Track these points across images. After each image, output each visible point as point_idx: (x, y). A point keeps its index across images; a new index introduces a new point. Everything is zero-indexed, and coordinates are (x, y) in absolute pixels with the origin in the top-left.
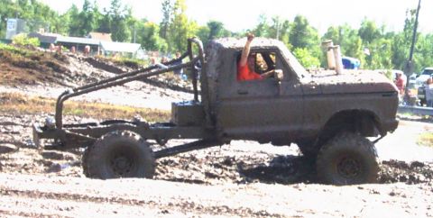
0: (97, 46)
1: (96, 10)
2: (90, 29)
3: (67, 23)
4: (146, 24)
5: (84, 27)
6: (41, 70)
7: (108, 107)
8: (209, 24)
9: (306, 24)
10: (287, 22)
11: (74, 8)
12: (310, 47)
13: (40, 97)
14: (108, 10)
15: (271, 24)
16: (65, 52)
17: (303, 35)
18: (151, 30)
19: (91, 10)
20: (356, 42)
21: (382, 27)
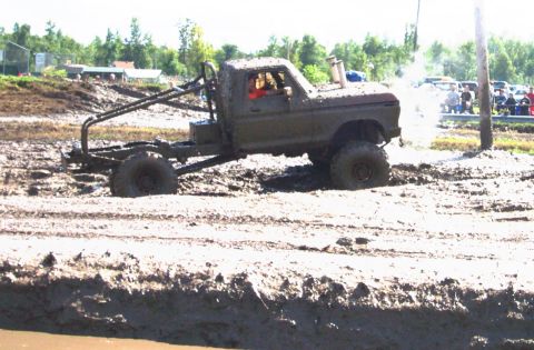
0: (121, 74)
1: (118, 40)
2: (113, 59)
3: (92, 55)
4: (165, 51)
5: (108, 57)
6: (70, 99)
7: (135, 130)
8: (223, 47)
9: (314, 42)
10: (296, 42)
11: (97, 39)
12: (319, 63)
13: (70, 125)
14: (129, 40)
15: (281, 44)
16: (91, 81)
17: (312, 53)
18: (171, 57)
19: (114, 40)
20: (362, 57)
21: (385, 41)
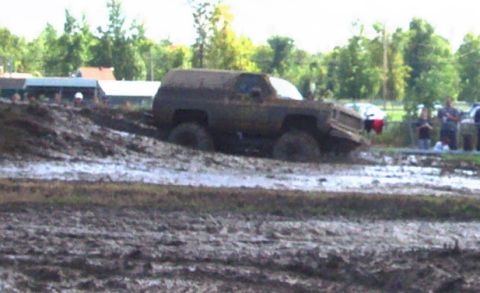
0: (93, 88)
1: (85, 31)
2: (78, 63)
3: (40, 56)
4: (168, 50)
5: (69, 59)
7: (125, 187)
8: (270, 42)
9: (430, 31)
11: (49, 29)
13: (10, 179)
14: (105, 29)
16: (44, 102)
18: (178, 58)
19: (77, 30)
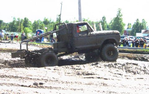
9: (28, 20)
10: (22, 20)
12: (29, 27)
17: (27, 24)
20: (43, 25)
21: (50, 20)
